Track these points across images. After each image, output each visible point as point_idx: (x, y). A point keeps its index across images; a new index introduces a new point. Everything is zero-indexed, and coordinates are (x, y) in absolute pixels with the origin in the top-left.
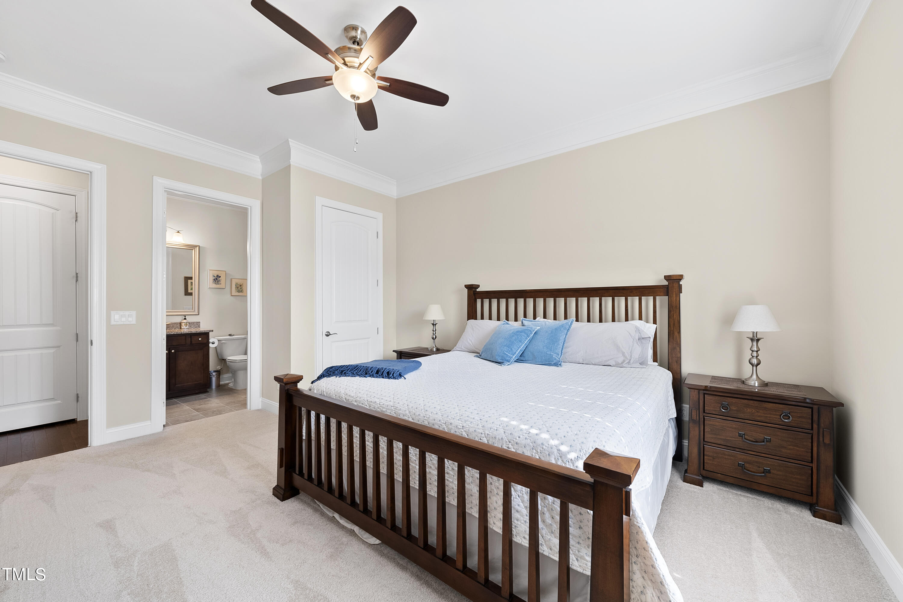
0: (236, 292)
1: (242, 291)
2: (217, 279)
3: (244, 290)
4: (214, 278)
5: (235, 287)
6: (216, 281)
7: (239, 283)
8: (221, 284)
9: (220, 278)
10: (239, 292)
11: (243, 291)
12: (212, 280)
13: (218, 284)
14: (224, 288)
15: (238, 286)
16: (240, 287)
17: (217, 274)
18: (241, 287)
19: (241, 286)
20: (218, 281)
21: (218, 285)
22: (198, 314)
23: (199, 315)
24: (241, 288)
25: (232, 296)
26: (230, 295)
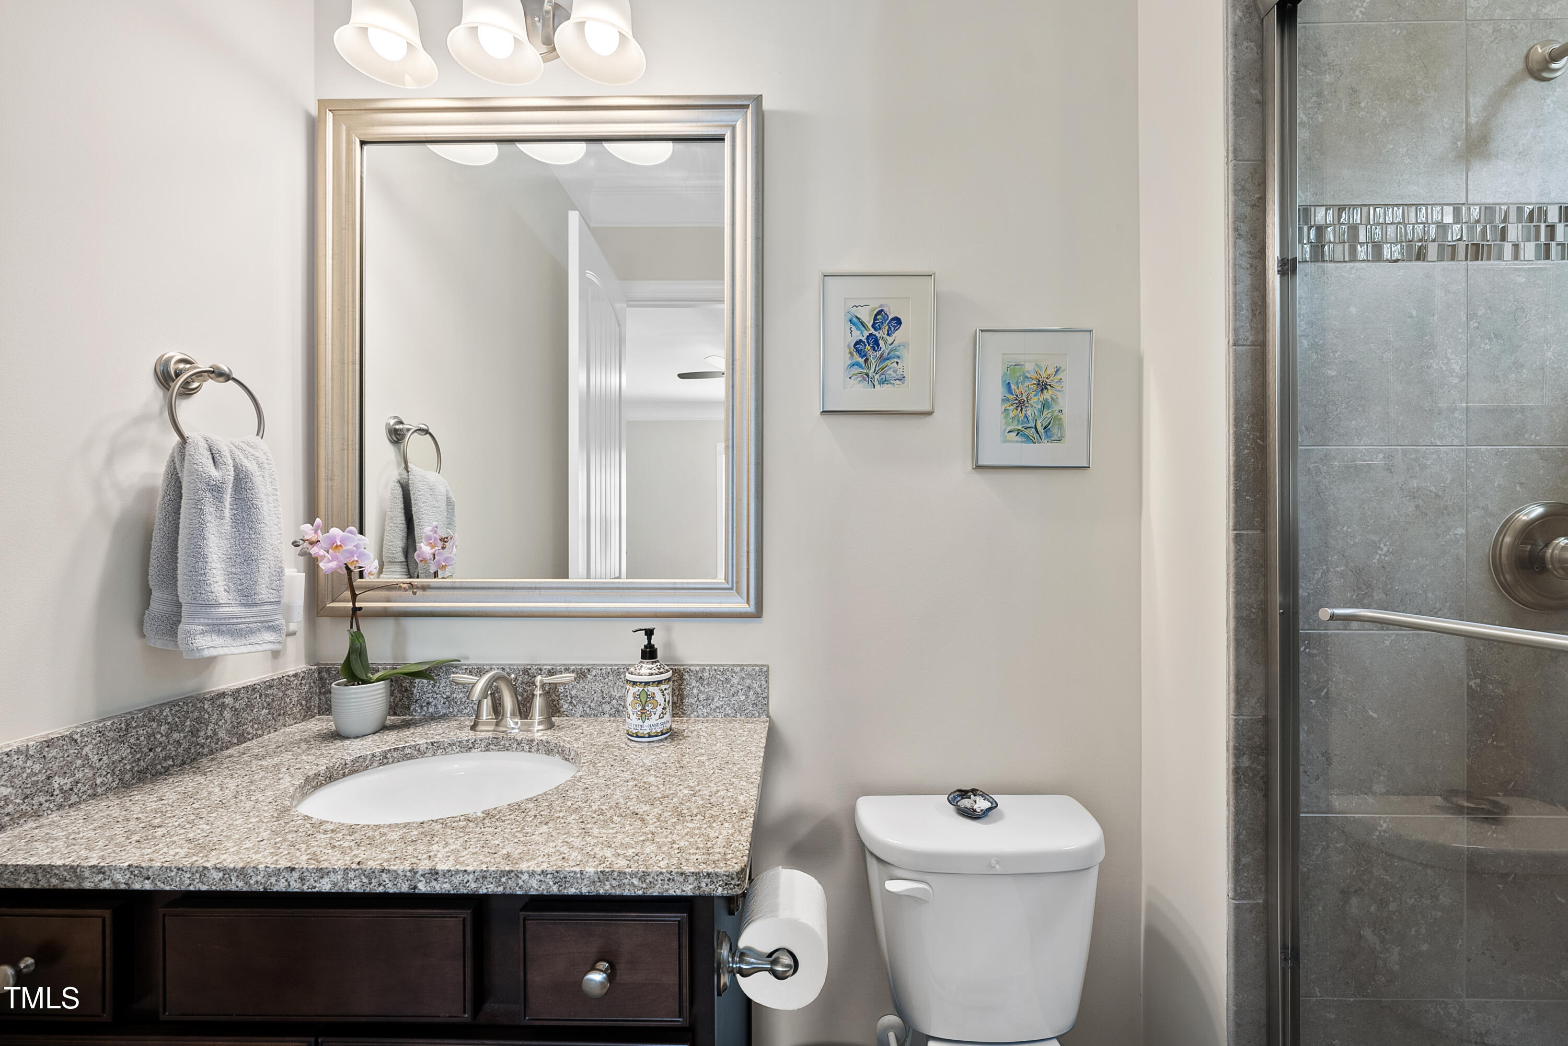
0: (1006, 441)
1: (1055, 430)
2: (874, 342)
3: (1065, 418)
4: (857, 335)
5: (1006, 400)
6: (873, 356)
7: (1029, 367)
8: (902, 379)
9: (899, 336)
10: (1029, 439)
11: (1061, 427)
12: (841, 354)
13: (883, 382)
14: (926, 408)
15: (1026, 388)
16: (1036, 400)
17: (875, 305)
18: (1047, 395)
19: (1043, 386)
20: (883, 359)
21: (886, 387)
22: (751, 608)
23: (758, 614)
24: (1045, 405)
25: (978, 467)
26: (969, 466)
